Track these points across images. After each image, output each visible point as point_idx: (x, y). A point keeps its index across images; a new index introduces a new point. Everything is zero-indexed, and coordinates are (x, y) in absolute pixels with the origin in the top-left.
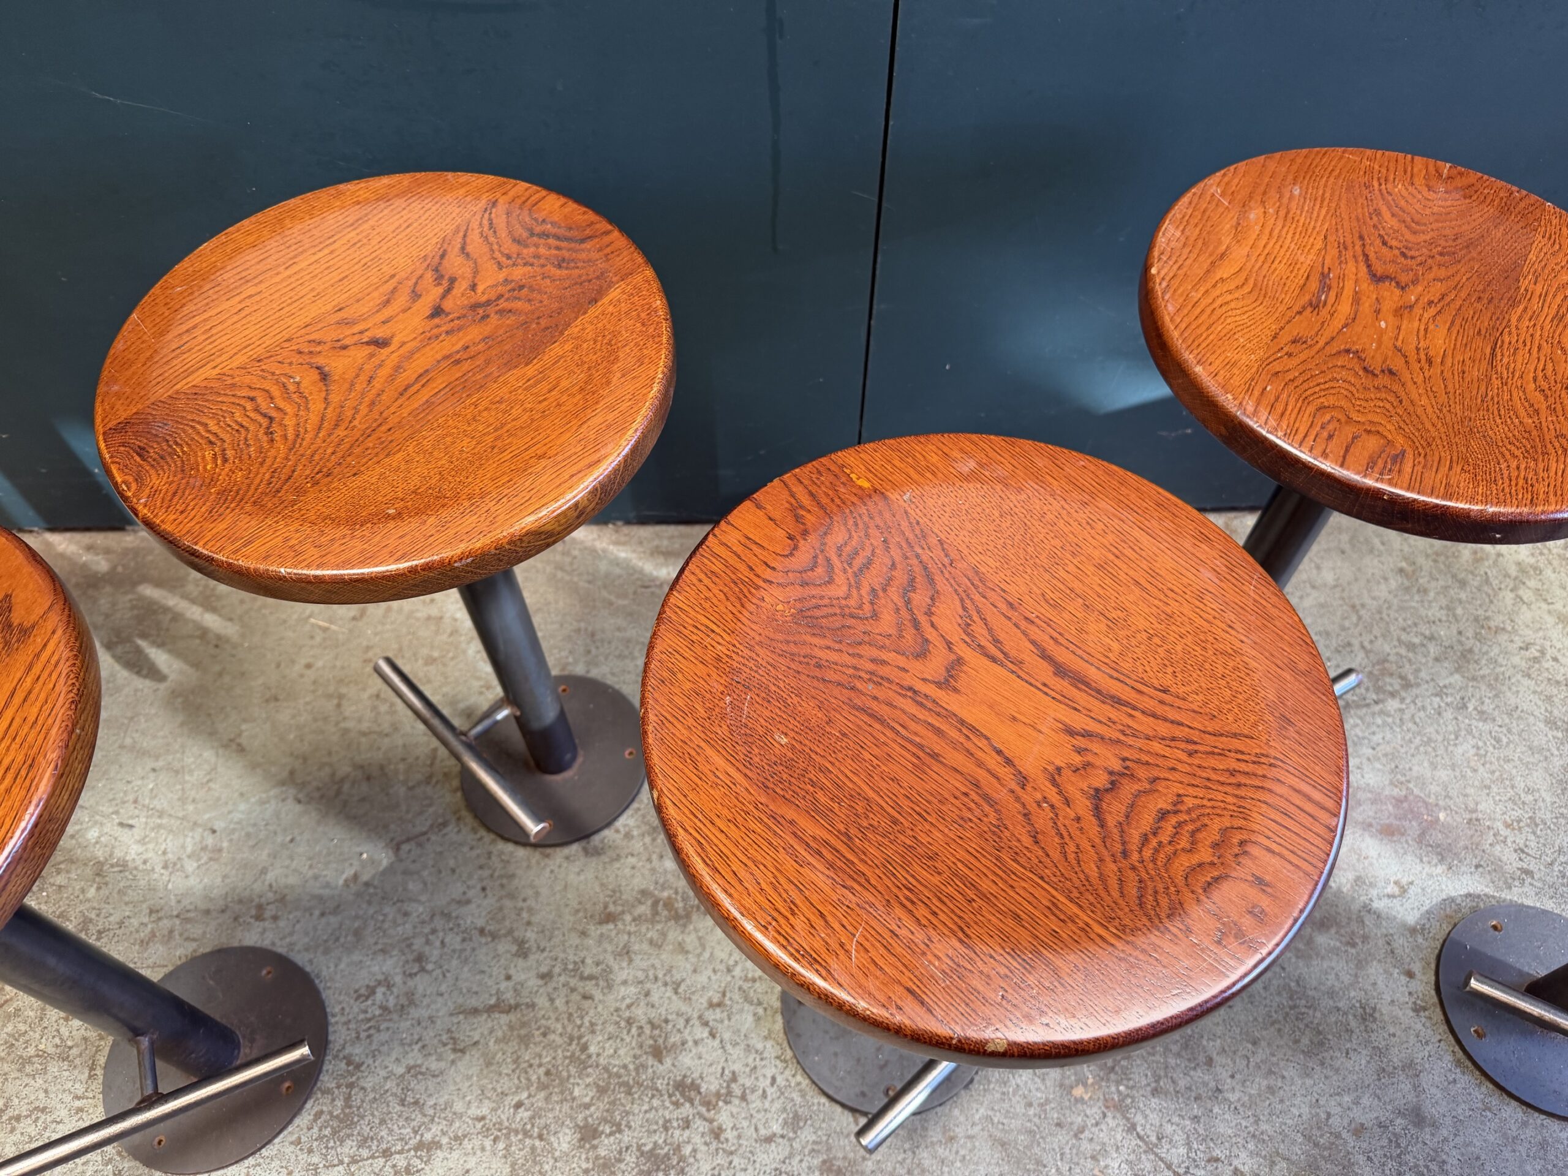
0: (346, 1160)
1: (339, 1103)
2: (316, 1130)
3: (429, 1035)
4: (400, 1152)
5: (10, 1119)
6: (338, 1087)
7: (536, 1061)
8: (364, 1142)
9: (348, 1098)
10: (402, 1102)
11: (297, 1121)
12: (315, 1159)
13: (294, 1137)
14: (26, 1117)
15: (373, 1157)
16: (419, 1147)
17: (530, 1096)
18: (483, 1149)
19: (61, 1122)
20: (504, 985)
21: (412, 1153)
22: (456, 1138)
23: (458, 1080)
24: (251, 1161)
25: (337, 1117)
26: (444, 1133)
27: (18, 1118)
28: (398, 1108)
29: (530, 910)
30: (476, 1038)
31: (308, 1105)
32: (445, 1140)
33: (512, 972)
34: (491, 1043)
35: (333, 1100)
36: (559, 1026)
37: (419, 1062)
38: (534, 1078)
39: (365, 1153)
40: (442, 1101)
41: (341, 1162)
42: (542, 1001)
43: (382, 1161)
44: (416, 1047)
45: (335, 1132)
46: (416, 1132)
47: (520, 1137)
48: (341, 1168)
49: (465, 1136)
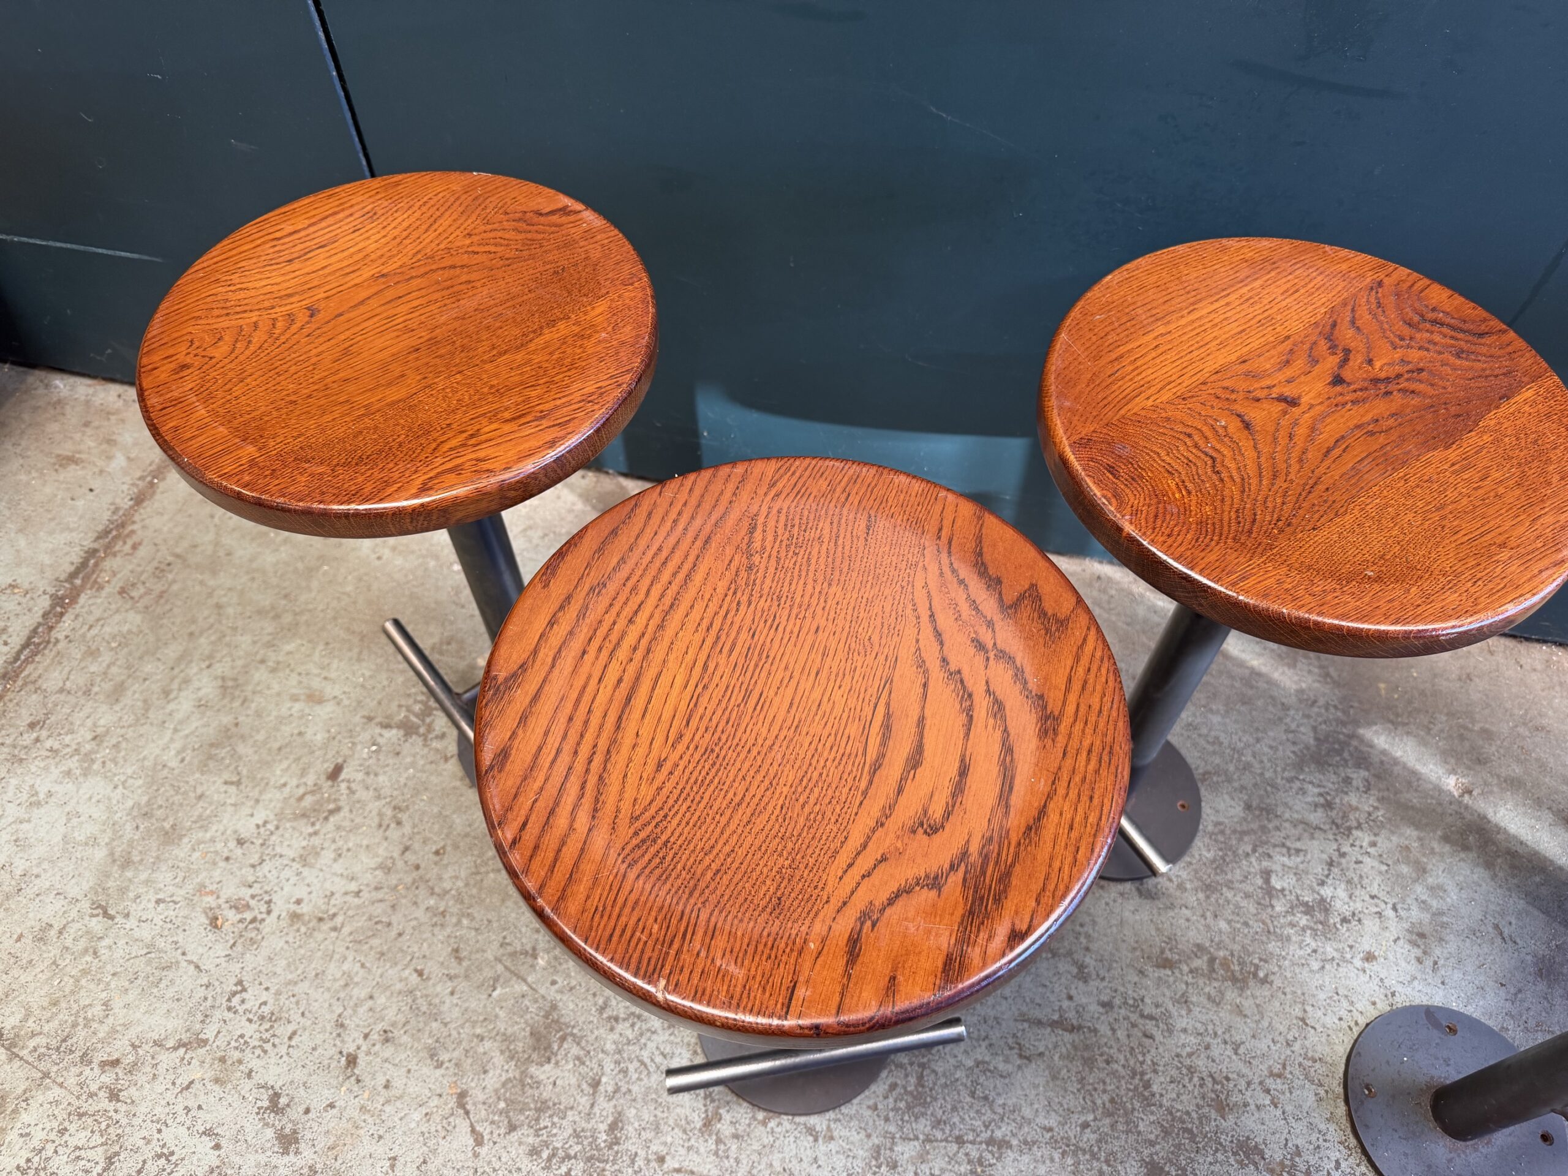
0: (921, 1137)
1: (913, 1080)
2: (891, 1100)
3: (995, 1035)
4: (973, 1143)
5: (609, 1018)
6: (911, 1064)
7: (1101, 1087)
8: (937, 1123)
9: (920, 1077)
10: (973, 1094)
11: (873, 1087)
12: (892, 1128)
13: (871, 1103)
14: (624, 1020)
15: (946, 1140)
16: (991, 1142)
17: (1095, 1119)
18: (1052, 1160)
19: (654, 1032)
20: (1066, 1004)
21: (984, 1146)
22: (1026, 1142)
23: (1025, 1085)
24: (831, 1115)
25: (911, 1093)
26: (1014, 1135)
27: (616, 1019)
28: (969, 1099)
29: (1088, 936)
30: (1041, 1049)
31: (884, 1074)
32: (1015, 1142)
33: (1073, 992)
34: (1056, 1058)
35: (906, 1076)
36: (1122, 1057)
37: (987, 1059)
38: (1099, 1102)
39: (939, 1135)
40: (1010, 1102)
41: (917, 1138)
42: (1104, 1029)
43: (955, 1147)
44: (984, 1044)
45: (909, 1108)
46: (987, 1127)
47: (1087, 1157)
48: (916, 1143)
49: (1034, 1143)
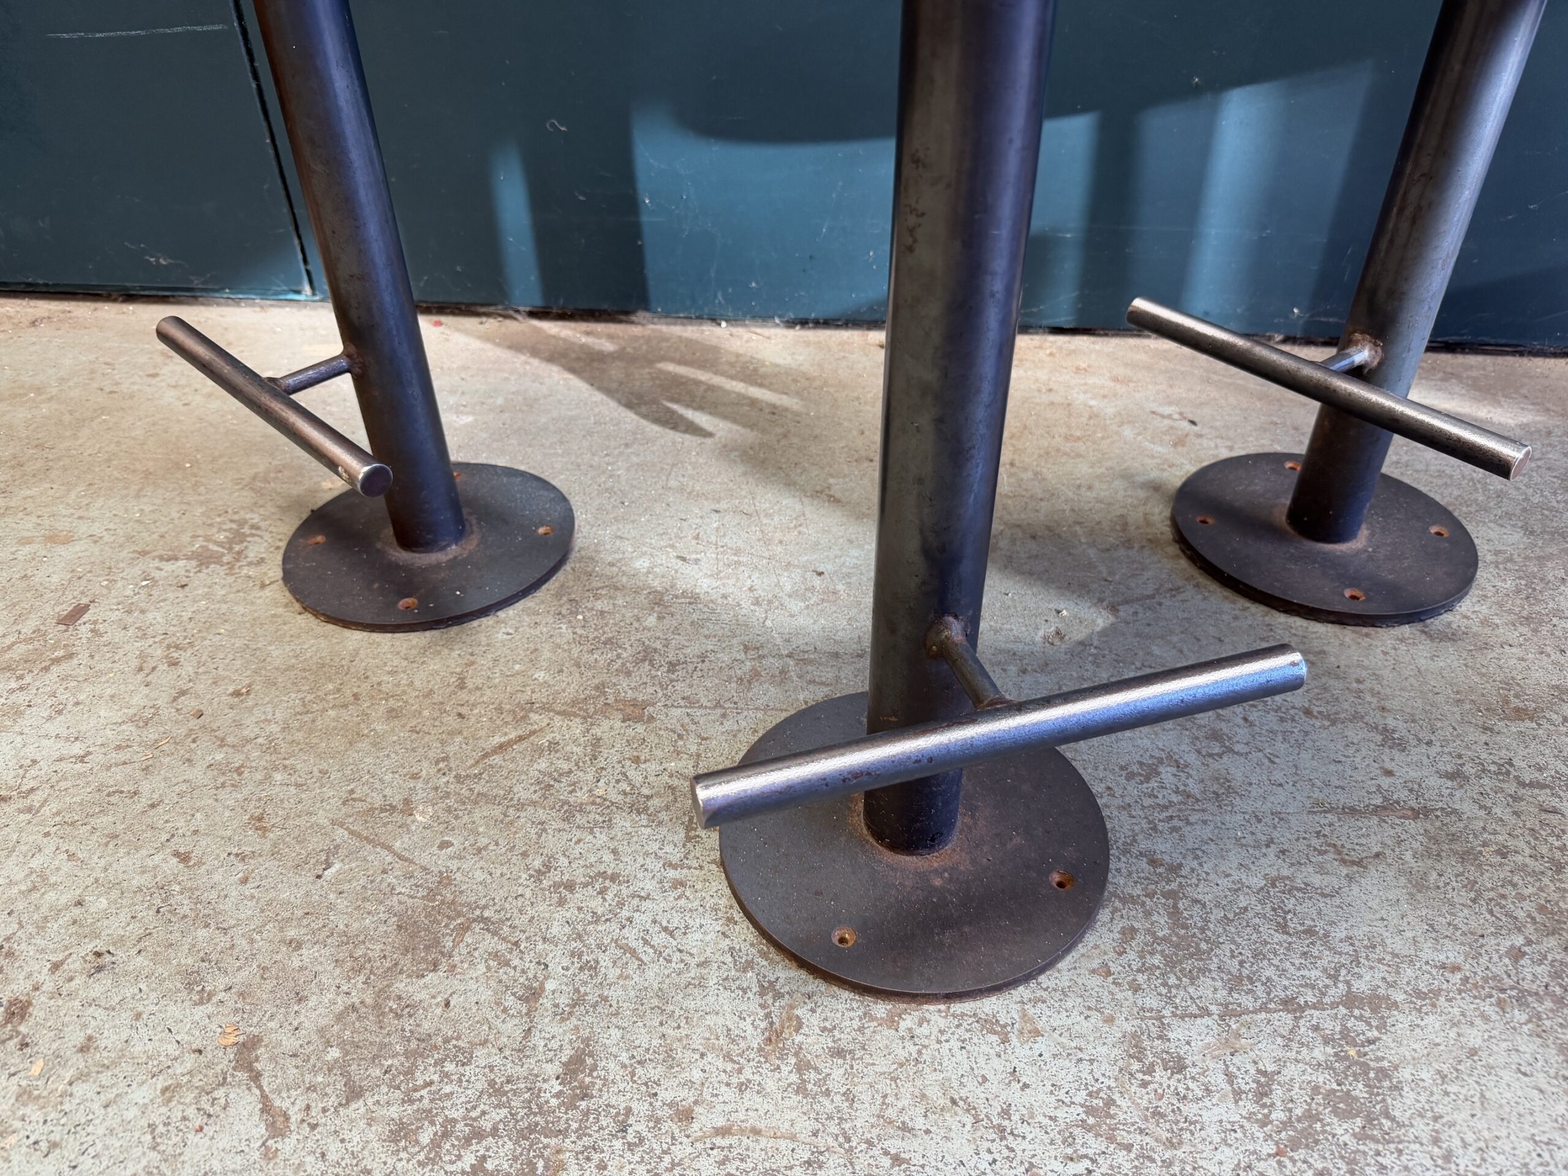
0: (1213, 1008)
1: (1162, 919)
2: (1132, 955)
3: (1284, 836)
4: (1318, 1006)
5: (556, 885)
6: (1150, 895)
7: (1509, 891)
8: (1235, 983)
9: (1174, 913)
10: (1283, 928)
11: (1090, 938)
12: (1152, 1002)
13: (1095, 964)
14: (585, 885)
15: (1264, 1008)
16: (1351, 1000)
17: (1529, 942)
18: (1486, 1018)
19: (647, 898)
20: (1385, 782)
21: (1343, 1010)
22: (1420, 995)
23: (1373, 904)
24: (1022, 992)
25: (1164, 939)
26: (1391, 985)
27: (570, 886)
28: (1278, 937)
29: (1374, 693)
30: (1376, 849)
31: (1104, 915)
32: (1399, 997)
33: (1388, 765)
34: (1408, 856)
35: (1148, 914)
36: (1522, 844)
37: (1285, 872)
38: (1521, 914)
39: (1247, 1002)
40: (1360, 932)
41: (1205, 1012)
42: (1468, 808)
43: (1288, 1018)
44: (1272, 851)
45: (1171, 964)
46: (1335, 978)
47: (1548, 1004)
48: (1206, 1020)
49: (1437, 993)
